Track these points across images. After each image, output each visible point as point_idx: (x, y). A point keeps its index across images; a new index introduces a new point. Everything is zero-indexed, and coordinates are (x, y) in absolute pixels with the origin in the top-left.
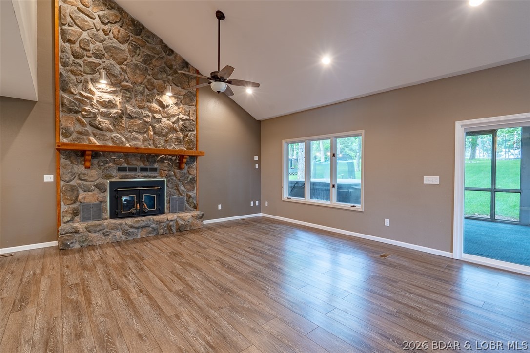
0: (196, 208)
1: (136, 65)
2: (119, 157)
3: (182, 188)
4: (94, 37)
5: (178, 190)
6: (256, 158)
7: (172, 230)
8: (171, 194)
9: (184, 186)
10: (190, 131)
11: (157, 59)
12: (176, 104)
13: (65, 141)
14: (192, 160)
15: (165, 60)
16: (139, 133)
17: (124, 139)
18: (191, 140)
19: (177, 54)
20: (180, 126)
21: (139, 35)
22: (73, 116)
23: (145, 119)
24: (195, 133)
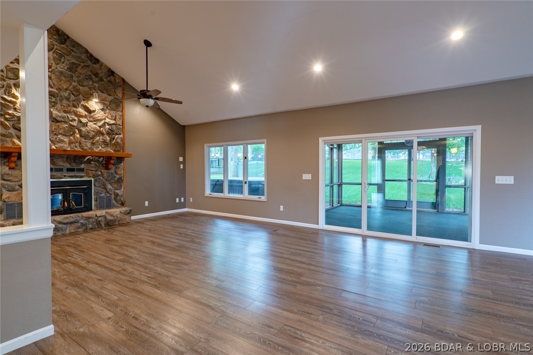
0: (123, 205)
1: (61, 73)
3: (109, 186)
5: (105, 188)
6: (181, 159)
7: (100, 225)
8: (98, 193)
9: (111, 185)
10: (117, 134)
11: (82, 67)
12: (102, 110)
14: (119, 161)
15: (91, 69)
16: (65, 135)
18: (117, 143)
19: (102, 63)
20: (107, 130)
21: (64, 44)
23: (71, 123)
24: (121, 136)
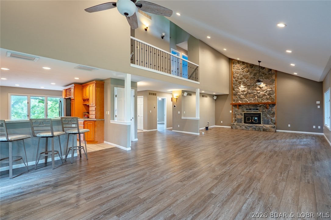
0: (275, 124)
1: (251, 78)
2: (246, 106)
4: (240, 74)
5: (266, 116)
6: (318, 102)
7: (261, 130)
8: (263, 118)
9: (269, 115)
10: (272, 94)
11: (258, 73)
12: (266, 86)
13: (234, 102)
14: (273, 106)
15: (261, 72)
16: (252, 98)
17: (248, 101)
18: (273, 98)
19: (266, 68)
20: (268, 93)
21: (252, 68)
22: (235, 96)
23: (254, 93)
24: (275, 95)
